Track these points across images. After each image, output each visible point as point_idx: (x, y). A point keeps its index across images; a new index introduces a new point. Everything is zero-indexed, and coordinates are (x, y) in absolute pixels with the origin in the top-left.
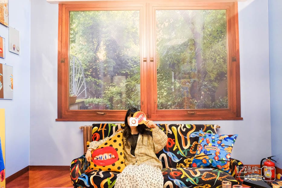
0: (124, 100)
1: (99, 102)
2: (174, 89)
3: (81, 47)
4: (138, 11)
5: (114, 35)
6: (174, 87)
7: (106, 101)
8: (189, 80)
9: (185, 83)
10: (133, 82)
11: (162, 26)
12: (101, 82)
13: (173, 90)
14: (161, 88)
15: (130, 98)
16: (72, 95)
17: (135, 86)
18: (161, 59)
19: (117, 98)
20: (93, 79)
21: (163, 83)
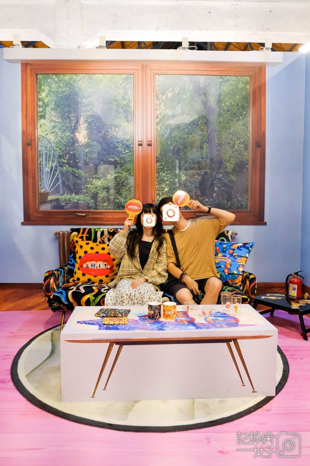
0: (112, 197)
1: (78, 200)
2: (179, 183)
3: (53, 124)
4: (132, 76)
5: (98, 110)
6: (179, 180)
7: (88, 198)
8: (198, 171)
9: (194, 175)
10: (124, 174)
11: (164, 98)
12: (81, 172)
13: (178, 185)
14: (161, 181)
15: (120, 195)
16: (42, 191)
17: (127, 179)
18: (161, 143)
19: (102, 195)
20: (70, 169)
21: (164, 174)
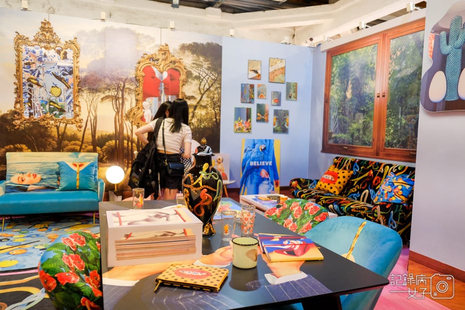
0: (361, 136)
1: (345, 138)
2: (400, 126)
3: (337, 87)
4: (376, 45)
5: (357, 75)
6: (400, 124)
7: (349, 137)
8: (414, 116)
9: (411, 119)
10: (368, 119)
11: (395, 57)
12: (347, 119)
13: (399, 128)
14: (389, 124)
15: (365, 134)
16: (330, 131)
17: (369, 123)
18: (391, 94)
19: (356, 135)
20: (342, 117)
21: (391, 119)
